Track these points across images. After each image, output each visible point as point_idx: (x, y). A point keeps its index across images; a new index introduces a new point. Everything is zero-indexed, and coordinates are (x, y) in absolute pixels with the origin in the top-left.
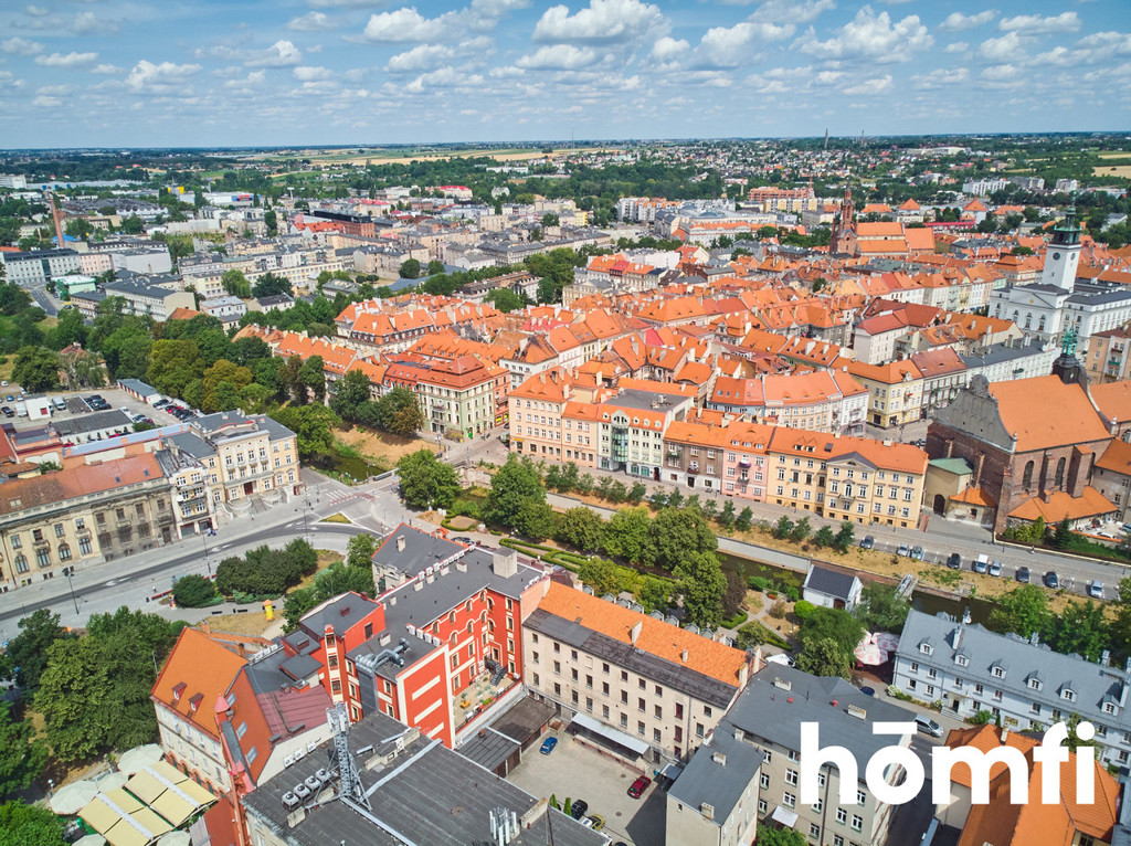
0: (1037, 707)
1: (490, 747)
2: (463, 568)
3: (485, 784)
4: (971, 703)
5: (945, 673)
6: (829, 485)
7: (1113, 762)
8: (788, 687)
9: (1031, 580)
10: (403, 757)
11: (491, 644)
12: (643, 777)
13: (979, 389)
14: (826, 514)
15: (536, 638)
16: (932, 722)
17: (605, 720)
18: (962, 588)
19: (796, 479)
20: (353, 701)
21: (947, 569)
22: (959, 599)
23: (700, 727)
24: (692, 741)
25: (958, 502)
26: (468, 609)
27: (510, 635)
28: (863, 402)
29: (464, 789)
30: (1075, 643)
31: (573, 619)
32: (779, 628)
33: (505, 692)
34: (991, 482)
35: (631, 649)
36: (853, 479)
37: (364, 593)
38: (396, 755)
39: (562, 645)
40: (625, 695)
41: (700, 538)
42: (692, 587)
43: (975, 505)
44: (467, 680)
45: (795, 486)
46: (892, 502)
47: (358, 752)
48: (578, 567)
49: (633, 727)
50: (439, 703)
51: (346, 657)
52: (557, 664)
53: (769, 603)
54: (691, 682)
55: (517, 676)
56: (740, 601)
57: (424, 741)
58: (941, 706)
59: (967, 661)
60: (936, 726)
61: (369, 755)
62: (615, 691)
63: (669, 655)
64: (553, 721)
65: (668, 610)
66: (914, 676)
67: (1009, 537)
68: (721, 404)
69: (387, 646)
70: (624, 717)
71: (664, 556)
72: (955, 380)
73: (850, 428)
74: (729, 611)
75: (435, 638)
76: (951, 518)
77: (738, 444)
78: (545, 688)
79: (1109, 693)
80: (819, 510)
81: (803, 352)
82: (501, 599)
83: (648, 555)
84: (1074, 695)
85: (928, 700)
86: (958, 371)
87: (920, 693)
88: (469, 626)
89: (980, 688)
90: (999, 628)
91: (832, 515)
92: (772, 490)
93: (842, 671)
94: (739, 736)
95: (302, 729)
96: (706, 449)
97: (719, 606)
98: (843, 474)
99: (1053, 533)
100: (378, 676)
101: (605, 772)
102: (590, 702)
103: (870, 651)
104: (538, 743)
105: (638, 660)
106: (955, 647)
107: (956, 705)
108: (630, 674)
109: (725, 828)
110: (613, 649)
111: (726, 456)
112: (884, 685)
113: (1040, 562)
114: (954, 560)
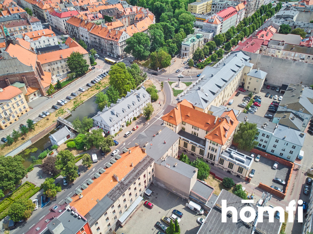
5: (119, 121)
8: (148, 143)
15: (97, 223)
17: (127, 209)
18: (67, 111)
21: (57, 110)
24: (148, 179)
25: (29, 95)
31: (96, 203)
34: (32, 83)
36: (5, 109)
39: (108, 211)
43: (34, 92)
46: (19, 107)
59: (120, 114)
62: (127, 197)
63: (129, 170)
66: (114, 128)
67: (50, 94)
70: (131, 200)
76: (30, 101)
79: (137, 98)
84: (136, 103)
85: (119, 130)
87: (116, 131)
89: (125, 118)
91: (6, 126)
106: (115, 114)
107: (123, 126)
110: (119, 189)
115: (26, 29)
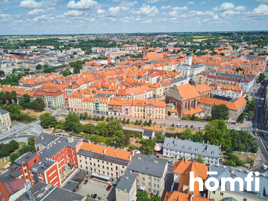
0: (192, 154)
1: (71, 185)
2: (60, 142)
3: (70, 194)
4: (179, 156)
5: (173, 150)
6: (146, 112)
7: (207, 163)
8: (141, 159)
9: (188, 128)
10: (47, 192)
11: (69, 160)
12: (110, 185)
13: (175, 88)
14: (146, 118)
15: (80, 156)
16: (171, 161)
17: (99, 173)
18: (175, 131)
19: (138, 111)
20: (32, 180)
21: (172, 127)
22: (175, 134)
23: (122, 171)
24: (120, 175)
25: (173, 113)
26: (62, 152)
27: (74, 157)
28: (151, 92)
29: (65, 197)
30: (198, 140)
31: (89, 150)
32: (138, 145)
33: (74, 171)
34: (179, 108)
35: (104, 155)
36: (151, 110)
37: (33, 152)
38: (45, 192)
39: (87, 157)
40: (103, 167)
41: (118, 127)
42: (117, 139)
43: (176, 113)
44: (63, 169)
45: (138, 112)
46: (159, 114)
47: (35, 194)
48: (89, 138)
49: (106, 174)
50: (56, 176)
51: (29, 169)
52: (86, 162)
53: (135, 140)
54: (119, 161)
55: (76, 166)
56: (128, 140)
57: (53, 187)
58: (173, 157)
59: (177, 147)
60: (172, 162)
61: (38, 194)
62: (101, 166)
63: (113, 155)
64: (86, 176)
65: (112, 145)
66: (167, 152)
67: (184, 119)
68: (121, 95)
69: (41, 164)
70: (104, 172)
71: (110, 132)
72: (170, 86)
73: (149, 98)
74: (126, 143)
75: (54, 160)
76: (172, 116)
77: (125, 104)
78: (84, 168)
79: (205, 149)
80: (144, 117)
81: (138, 82)
82: (71, 148)
83: (106, 133)
84: (198, 151)
85: (170, 157)
86: (170, 84)
87: (169, 155)
88: (63, 156)
89: (180, 152)
90: (183, 139)
91: (147, 118)
92: (134, 114)
93: (152, 153)
94: (131, 172)
95: (18, 190)
96: (118, 106)
97: (124, 142)
98: (149, 109)
99: (192, 117)
100: (38, 172)
101: (100, 186)
102: (95, 170)
103: (157, 148)
104: (83, 182)
105: (106, 158)
106: (175, 144)
107: (176, 156)
108: (104, 162)
109: (129, 193)
110: (100, 156)
111: (123, 107)
112: (161, 155)
113: (190, 123)
114: (173, 125)
115: (235, 84)
